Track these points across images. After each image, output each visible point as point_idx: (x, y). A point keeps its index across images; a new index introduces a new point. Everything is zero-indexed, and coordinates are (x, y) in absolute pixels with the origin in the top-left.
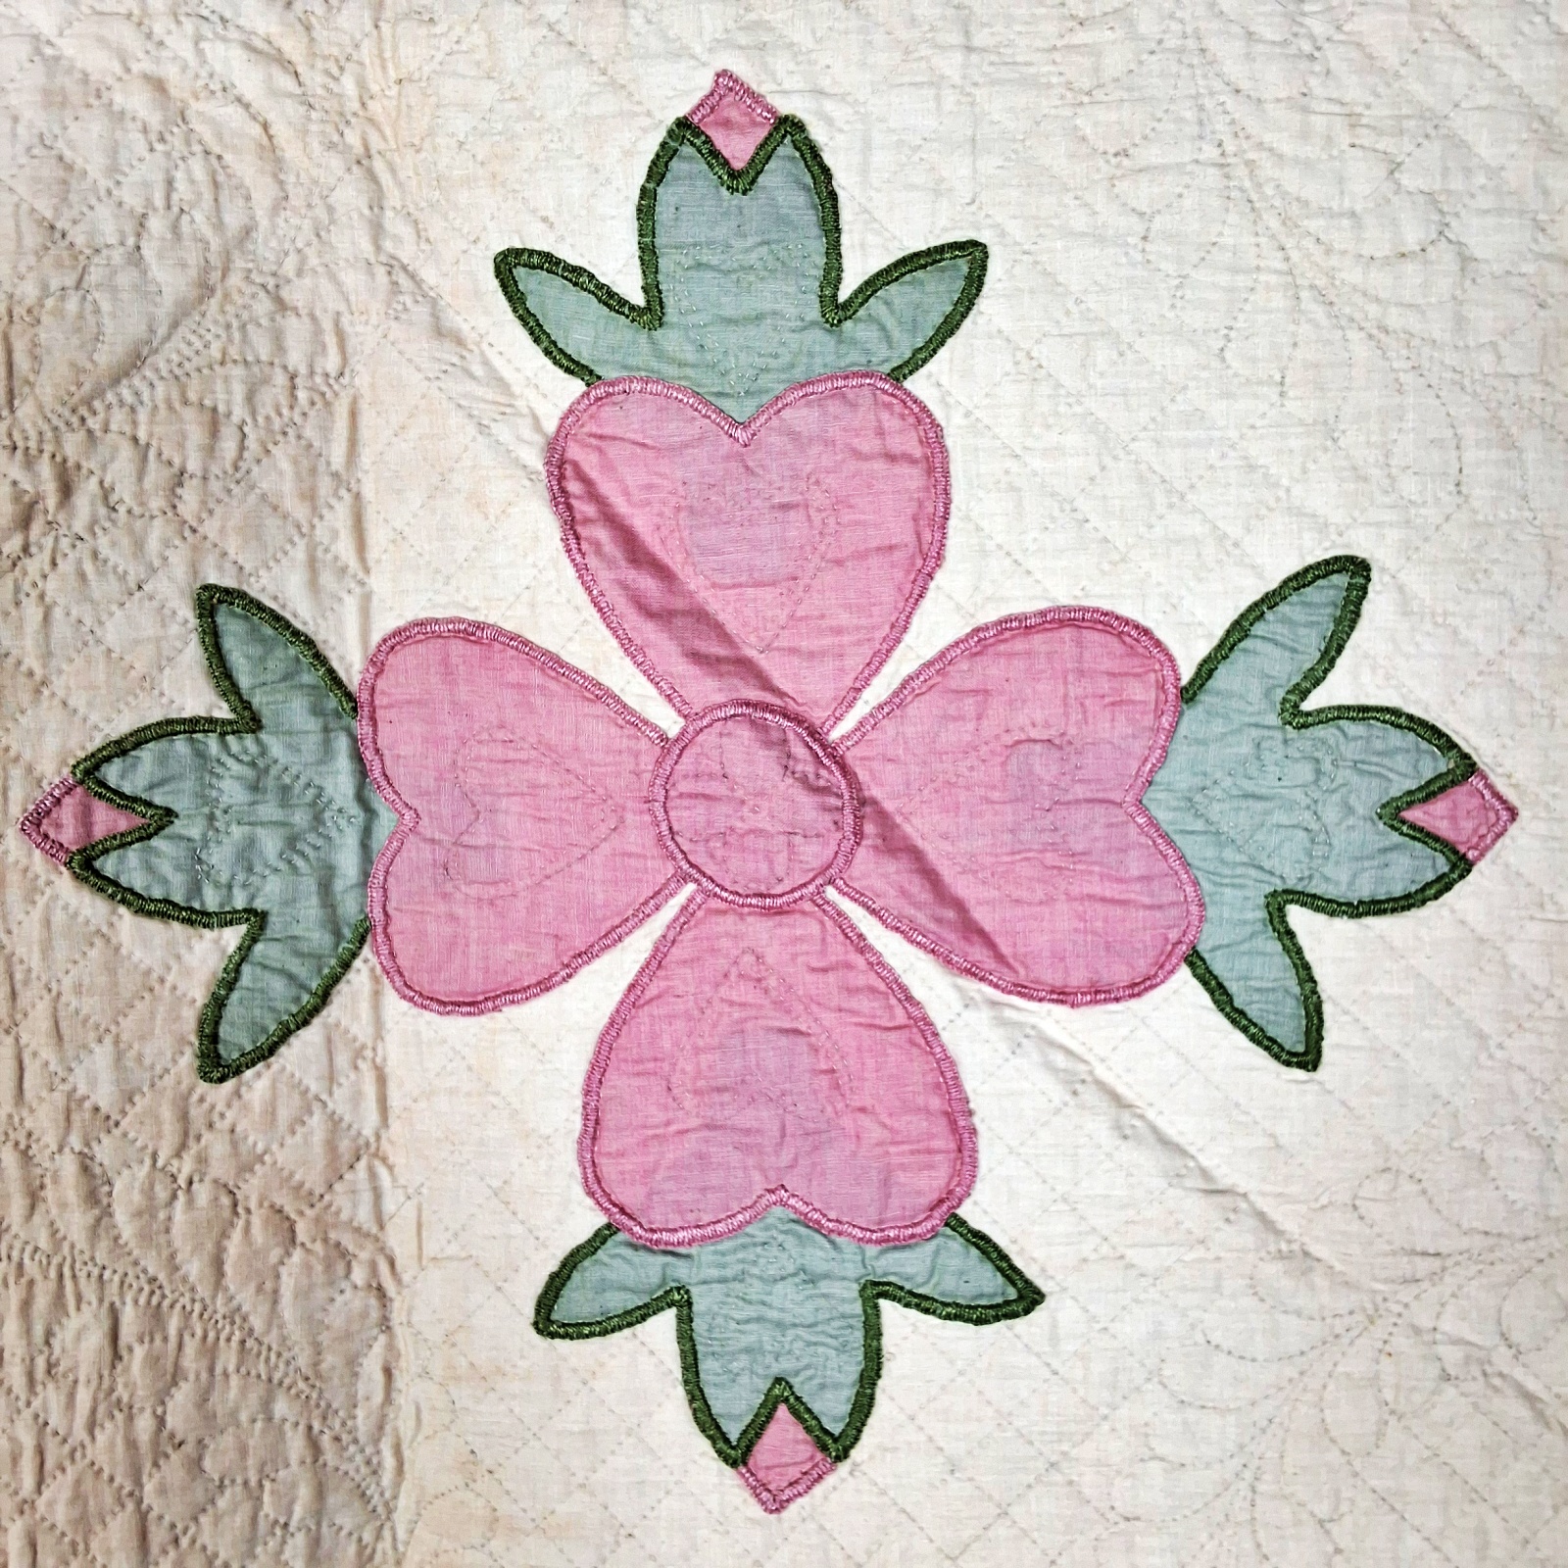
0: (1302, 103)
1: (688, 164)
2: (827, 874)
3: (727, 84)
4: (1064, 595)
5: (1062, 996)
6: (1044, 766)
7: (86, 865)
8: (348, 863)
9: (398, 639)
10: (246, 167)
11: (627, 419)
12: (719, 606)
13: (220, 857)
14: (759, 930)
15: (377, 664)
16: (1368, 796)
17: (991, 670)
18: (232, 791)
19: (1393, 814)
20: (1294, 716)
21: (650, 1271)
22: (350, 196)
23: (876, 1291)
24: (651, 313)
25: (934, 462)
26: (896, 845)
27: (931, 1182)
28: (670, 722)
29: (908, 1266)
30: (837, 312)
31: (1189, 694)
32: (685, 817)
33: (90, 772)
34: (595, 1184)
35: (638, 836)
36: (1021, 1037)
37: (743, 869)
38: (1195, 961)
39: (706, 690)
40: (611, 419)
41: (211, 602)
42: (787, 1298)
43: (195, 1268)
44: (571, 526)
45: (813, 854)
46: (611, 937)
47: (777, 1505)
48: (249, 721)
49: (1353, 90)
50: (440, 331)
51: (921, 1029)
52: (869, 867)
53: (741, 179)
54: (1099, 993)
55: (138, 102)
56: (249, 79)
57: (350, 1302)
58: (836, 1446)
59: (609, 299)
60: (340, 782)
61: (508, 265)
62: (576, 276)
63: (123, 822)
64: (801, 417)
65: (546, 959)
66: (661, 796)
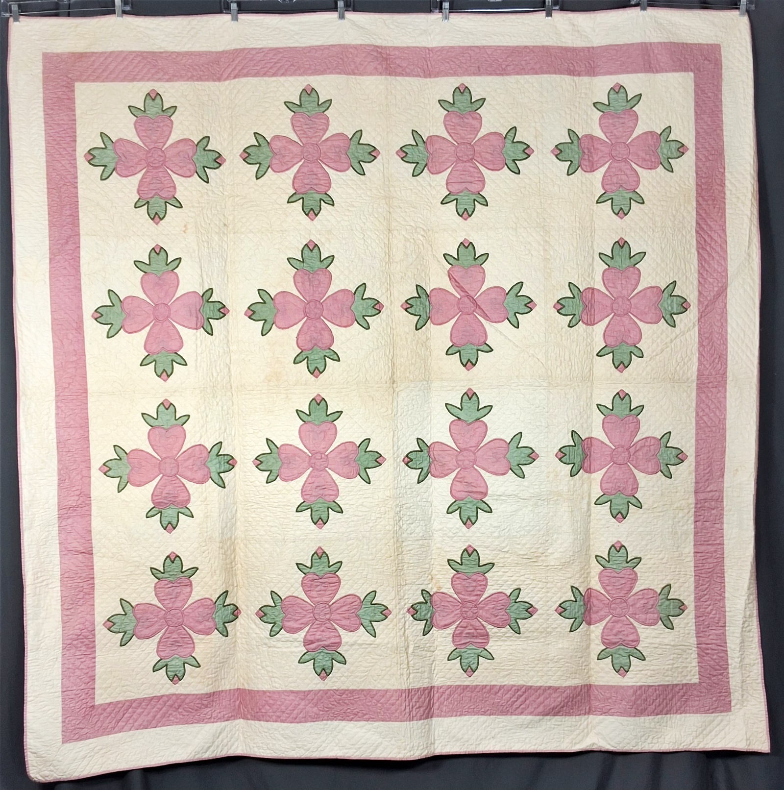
0: (517, 241)
1: (462, 246)
2: (474, 311)
3: (465, 239)
4: (496, 285)
5: (496, 322)
6: (494, 301)
7: (406, 310)
8: (428, 311)
9: (433, 290)
10: (421, 247)
11: (456, 269)
12: (464, 286)
13: (418, 310)
14: (467, 316)
15: (431, 292)
16: (523, 303)
17: (489, 292)
18: (419, 304)
19: (525, 305)
20: (517, 296)
21: (457, 349)
22: (430, 248)
23: (478, 350)
24: (458, 259)
25: (484, 272)
26: (480, 308)
27: (483, 340)
28: (459, 297)
29: (481, 348)
30: (475, 259)
31: (507, 294)
32: (461, 306)
33: (406, 301)
34: (452, 341)
35: (456, 308)
36: (491, 326)
37: (466, 311)
38: (508, 318)
39: (463, 294)
40: (453, 269)
41: (417, 286)
42: (470, 351)
43: (415, 348)
44: (450, 279)
45: (473, 309)
46: (454, 317)
47: (468, 370)
48: (420, 297)
49: (522, 240)
50: (438, 261)
51: (482, 325)
52: (478, 310)
53: (467, 248)
54: (499, 322)
55: (412, 240)
56: (422, 238)
57: (428, 353)
58: (474, 365)
59: (454, 258)
60: (427, 303)
61: (444, 255)
62: (451, 256)
63: (409, 306)
64: (472, 269)
65: (447, 320)
66: (458, 304)
